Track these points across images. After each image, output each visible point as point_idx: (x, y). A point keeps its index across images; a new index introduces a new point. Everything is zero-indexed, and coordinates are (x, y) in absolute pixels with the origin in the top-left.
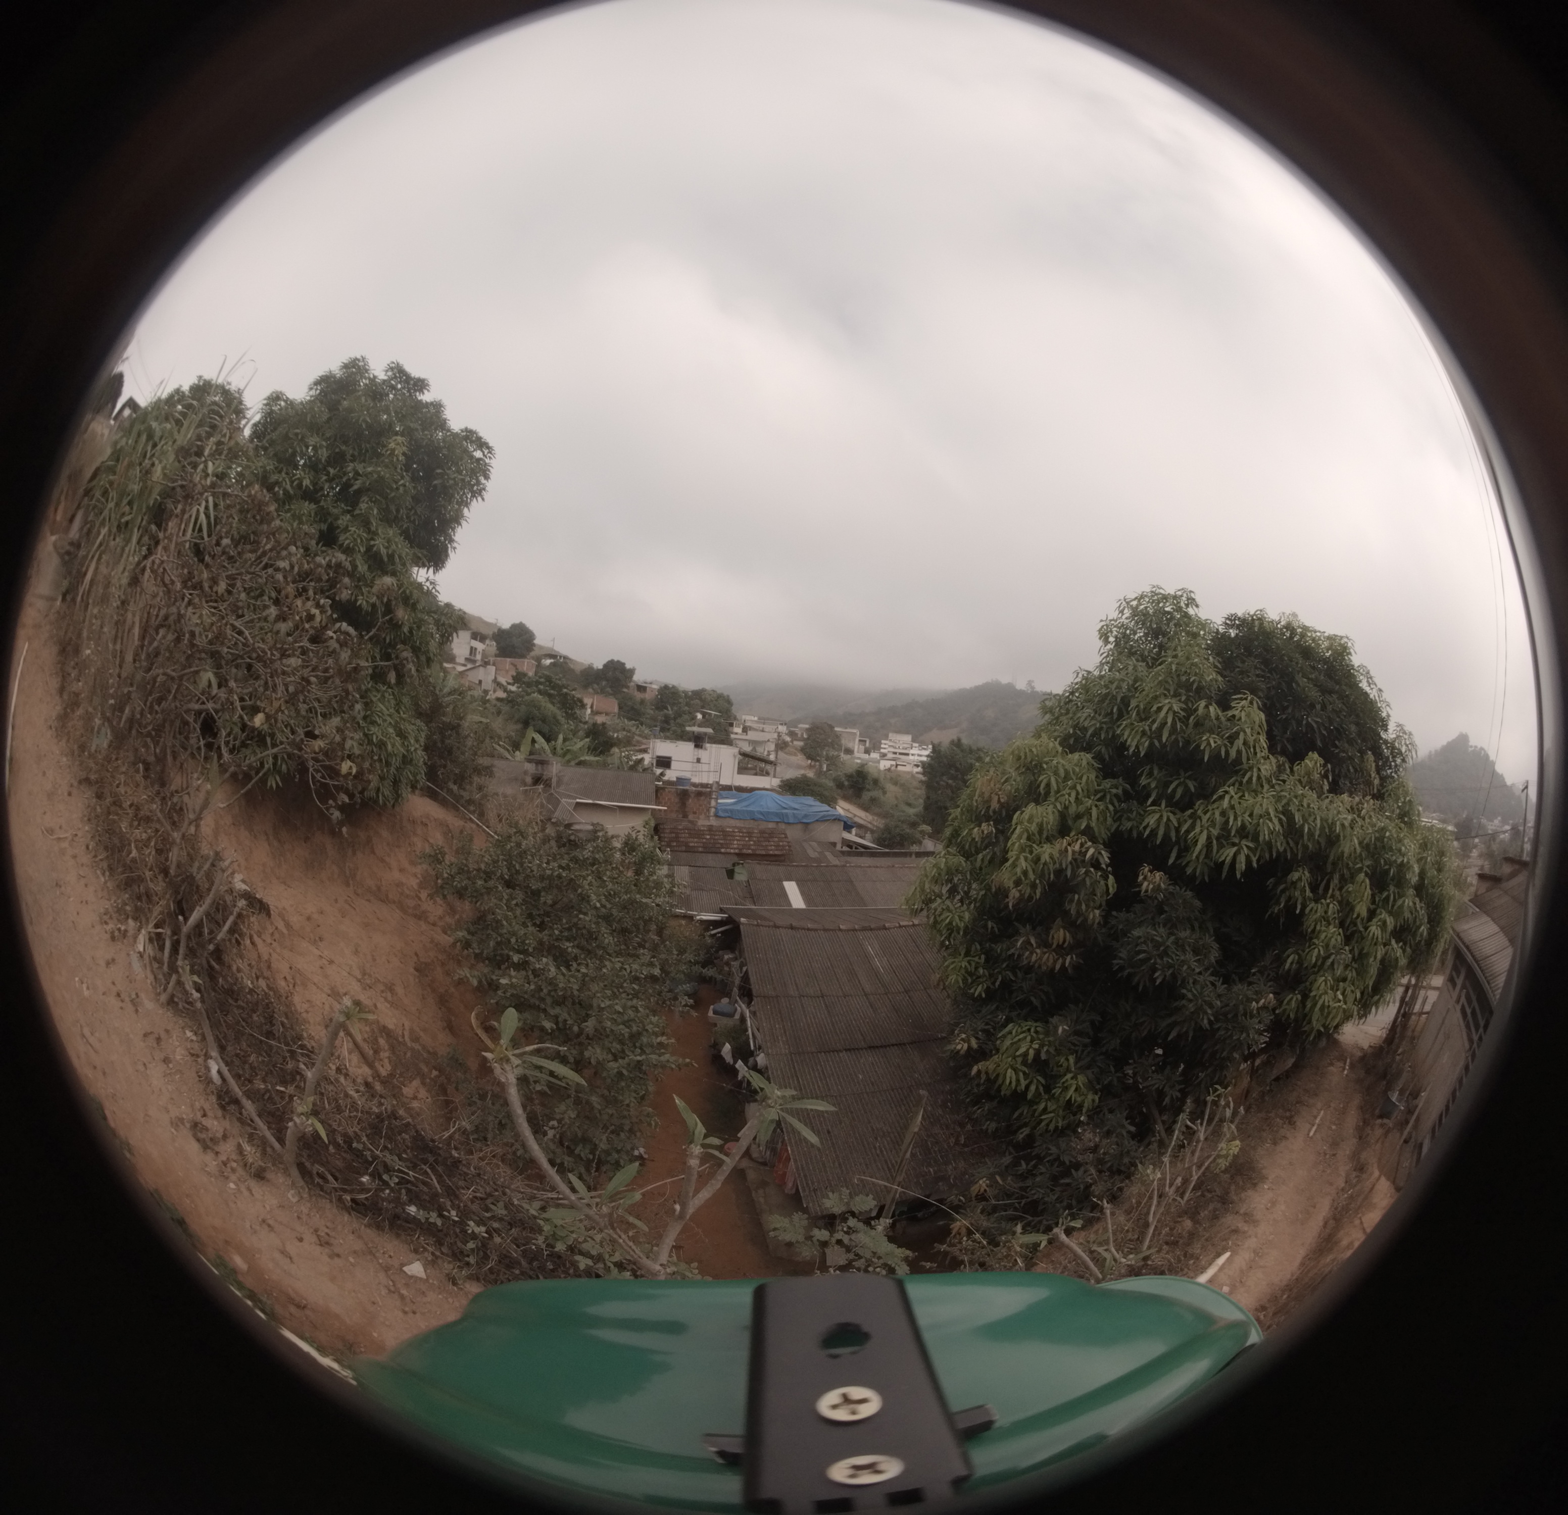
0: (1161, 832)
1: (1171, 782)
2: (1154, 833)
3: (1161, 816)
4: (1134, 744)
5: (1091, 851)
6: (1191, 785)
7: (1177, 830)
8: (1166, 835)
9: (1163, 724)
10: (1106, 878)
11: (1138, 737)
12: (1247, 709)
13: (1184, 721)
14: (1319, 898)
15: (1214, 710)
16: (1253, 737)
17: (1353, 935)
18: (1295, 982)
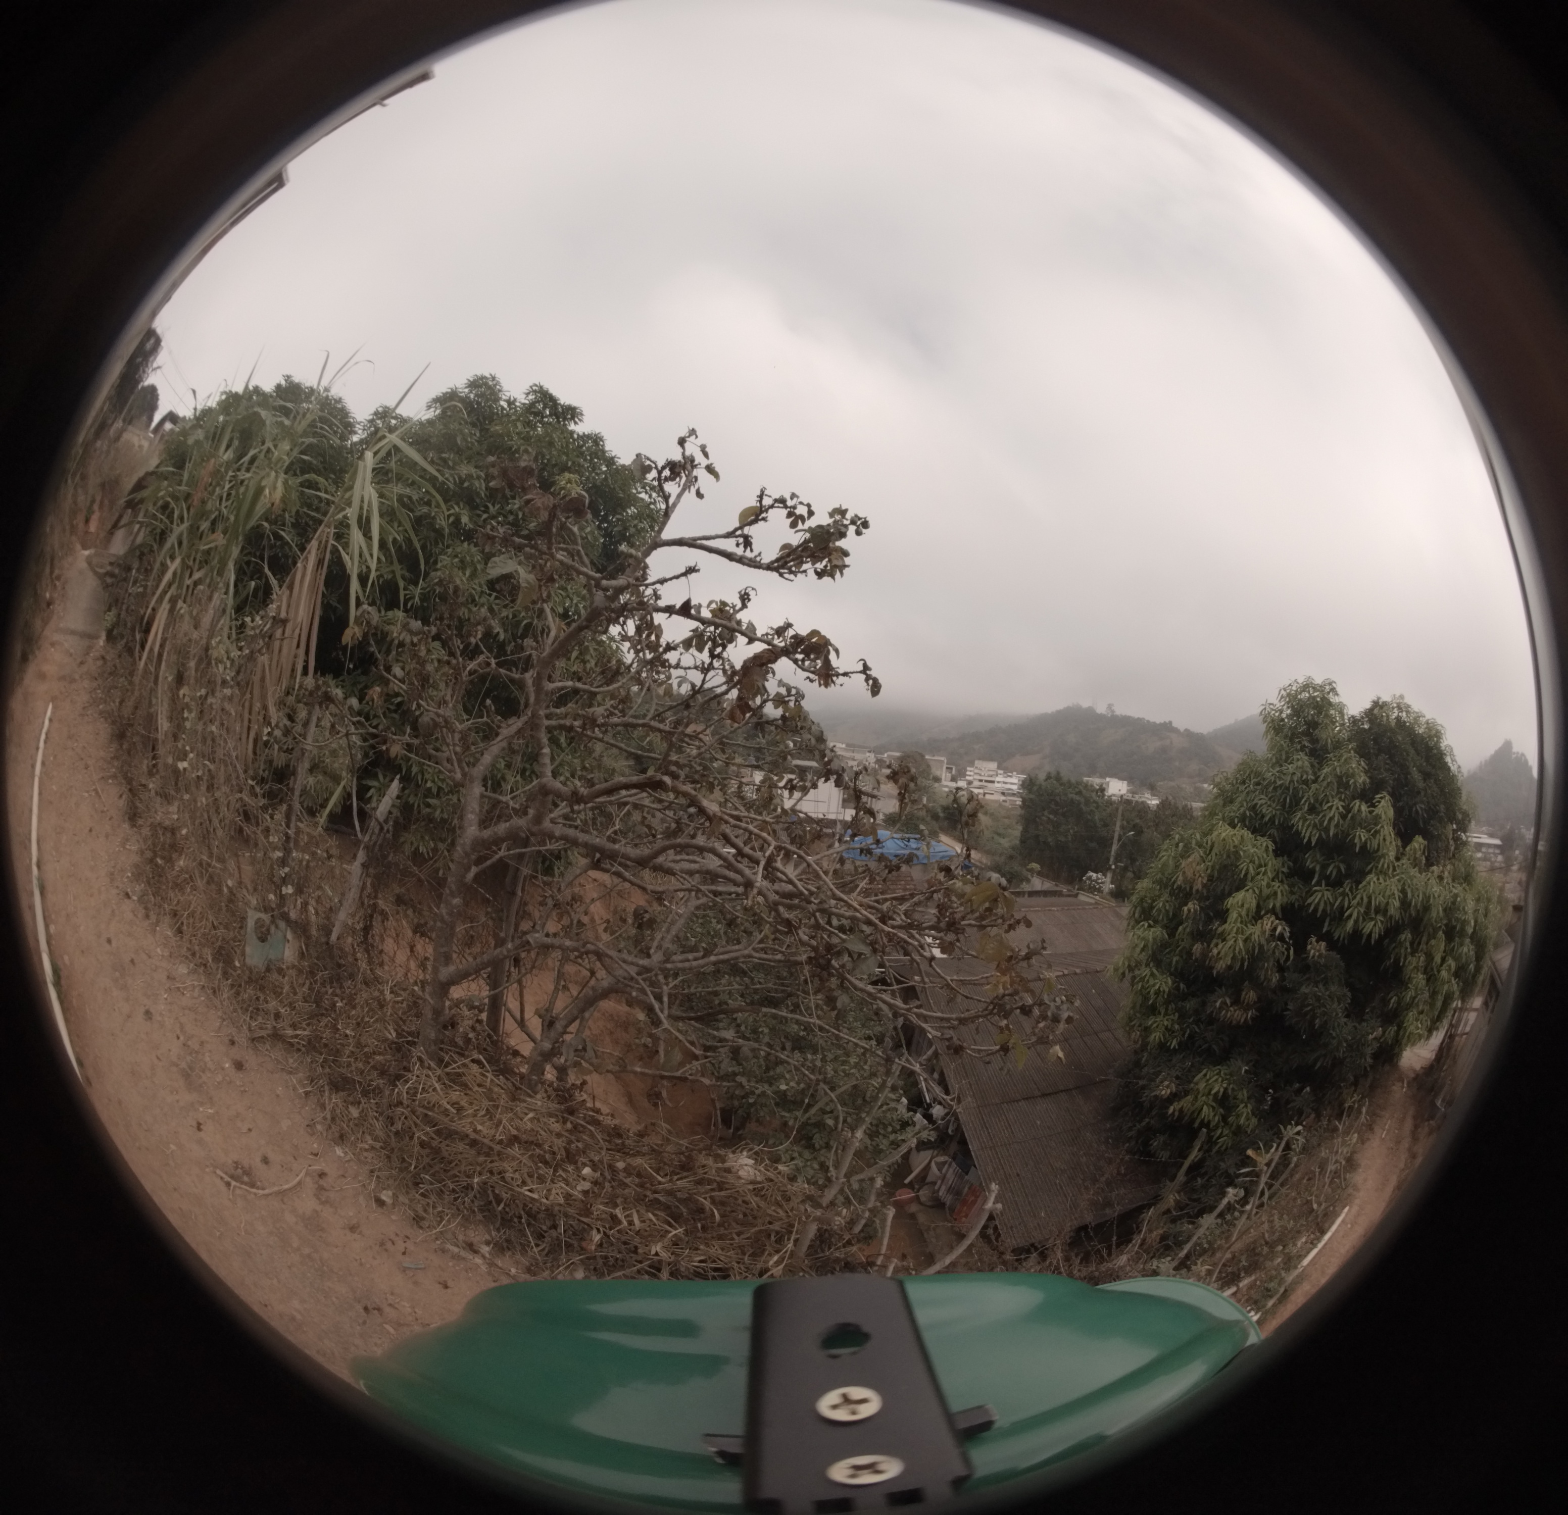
0: (1321, 908)
1: (1329, 865)
2: (1316, 910)
3: (1323, 895)
4: (1308, 835)
5: (1279, 929)
6: (1343, 867)
7: (1332, 905)
8: (1324, 911)
9: (1331, 819)
10: (1288, 950)
11: (1310, 829)
12: (1385, 807)
13: (1344, 817)
14: (1414, 952)
15: (1364, 808)
16: (1388, 831)
17: (1431, 977)
18: (1394, 1017)
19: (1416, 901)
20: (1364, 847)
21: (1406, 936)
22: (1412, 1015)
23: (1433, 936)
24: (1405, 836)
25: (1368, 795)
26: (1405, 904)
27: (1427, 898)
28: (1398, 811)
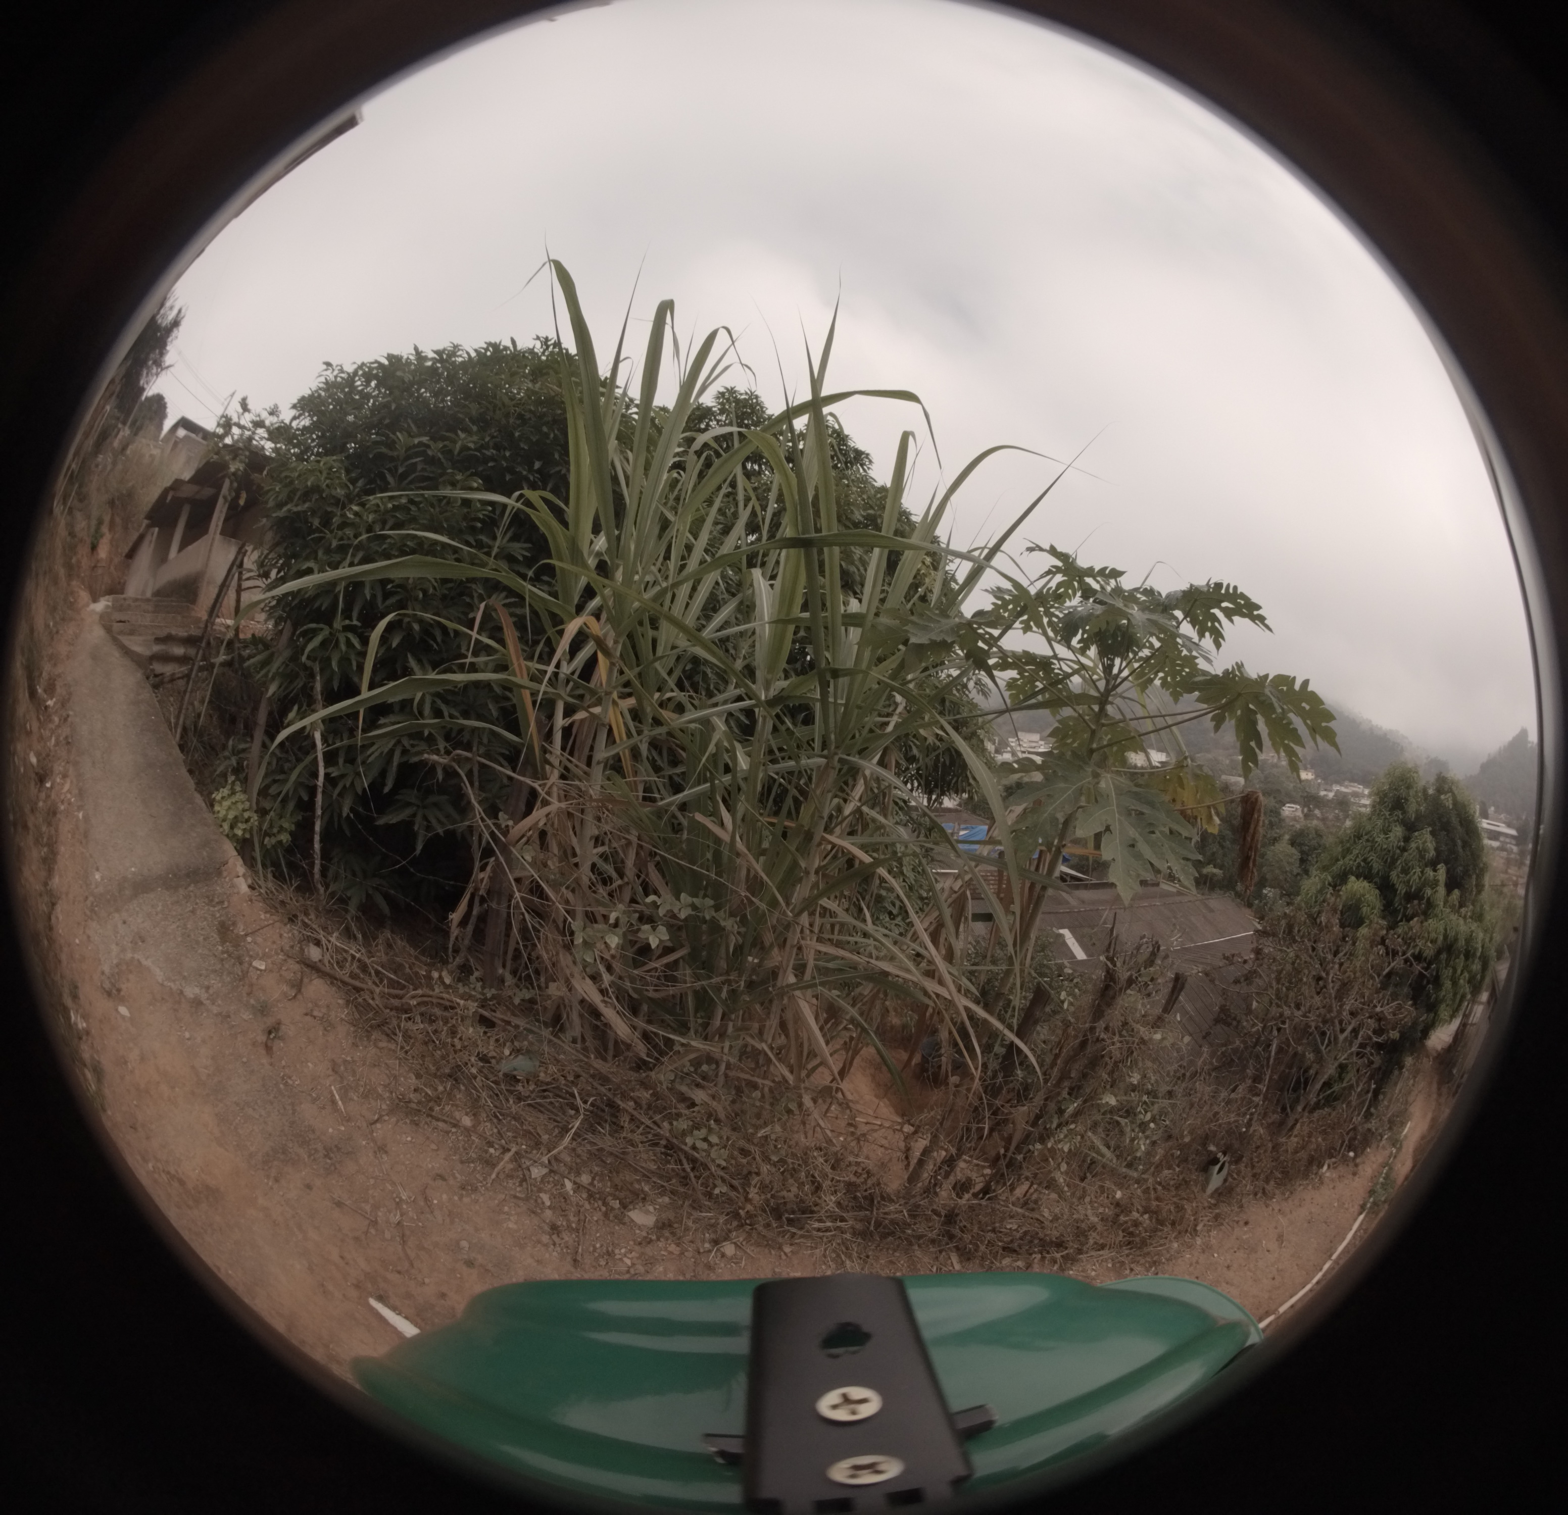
9: (1414, 880)
11: (1401, 885)
12: (1442, 872)
13: (1420, 878)
14: (1447, 966)
15: (1432, 873)
16: (1442, 890)
17: (1455, 983)
18: (1432, 1008)
19: (1452, 934)
20: (1429, 899)
21: (1444, 956)
22: (1443, 1006)
23: (1458, 957)
24: (1449, 888)
25: (1434, 864)
26: (1446, 936)
27: (1457, 934)
28: (1448, 872)
